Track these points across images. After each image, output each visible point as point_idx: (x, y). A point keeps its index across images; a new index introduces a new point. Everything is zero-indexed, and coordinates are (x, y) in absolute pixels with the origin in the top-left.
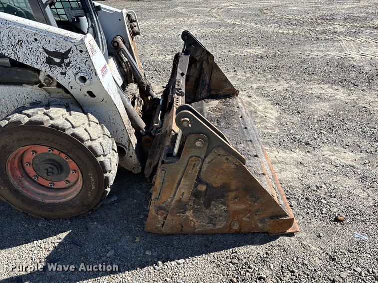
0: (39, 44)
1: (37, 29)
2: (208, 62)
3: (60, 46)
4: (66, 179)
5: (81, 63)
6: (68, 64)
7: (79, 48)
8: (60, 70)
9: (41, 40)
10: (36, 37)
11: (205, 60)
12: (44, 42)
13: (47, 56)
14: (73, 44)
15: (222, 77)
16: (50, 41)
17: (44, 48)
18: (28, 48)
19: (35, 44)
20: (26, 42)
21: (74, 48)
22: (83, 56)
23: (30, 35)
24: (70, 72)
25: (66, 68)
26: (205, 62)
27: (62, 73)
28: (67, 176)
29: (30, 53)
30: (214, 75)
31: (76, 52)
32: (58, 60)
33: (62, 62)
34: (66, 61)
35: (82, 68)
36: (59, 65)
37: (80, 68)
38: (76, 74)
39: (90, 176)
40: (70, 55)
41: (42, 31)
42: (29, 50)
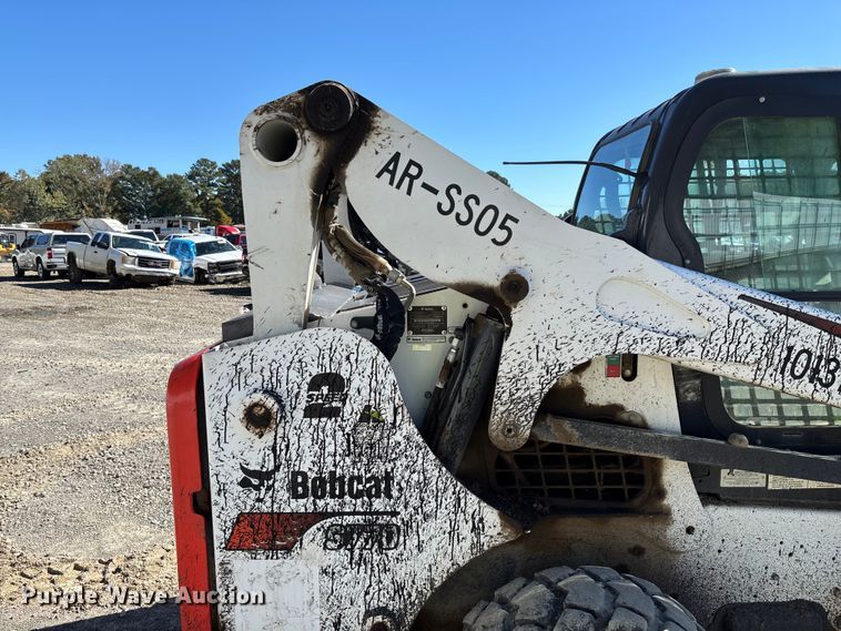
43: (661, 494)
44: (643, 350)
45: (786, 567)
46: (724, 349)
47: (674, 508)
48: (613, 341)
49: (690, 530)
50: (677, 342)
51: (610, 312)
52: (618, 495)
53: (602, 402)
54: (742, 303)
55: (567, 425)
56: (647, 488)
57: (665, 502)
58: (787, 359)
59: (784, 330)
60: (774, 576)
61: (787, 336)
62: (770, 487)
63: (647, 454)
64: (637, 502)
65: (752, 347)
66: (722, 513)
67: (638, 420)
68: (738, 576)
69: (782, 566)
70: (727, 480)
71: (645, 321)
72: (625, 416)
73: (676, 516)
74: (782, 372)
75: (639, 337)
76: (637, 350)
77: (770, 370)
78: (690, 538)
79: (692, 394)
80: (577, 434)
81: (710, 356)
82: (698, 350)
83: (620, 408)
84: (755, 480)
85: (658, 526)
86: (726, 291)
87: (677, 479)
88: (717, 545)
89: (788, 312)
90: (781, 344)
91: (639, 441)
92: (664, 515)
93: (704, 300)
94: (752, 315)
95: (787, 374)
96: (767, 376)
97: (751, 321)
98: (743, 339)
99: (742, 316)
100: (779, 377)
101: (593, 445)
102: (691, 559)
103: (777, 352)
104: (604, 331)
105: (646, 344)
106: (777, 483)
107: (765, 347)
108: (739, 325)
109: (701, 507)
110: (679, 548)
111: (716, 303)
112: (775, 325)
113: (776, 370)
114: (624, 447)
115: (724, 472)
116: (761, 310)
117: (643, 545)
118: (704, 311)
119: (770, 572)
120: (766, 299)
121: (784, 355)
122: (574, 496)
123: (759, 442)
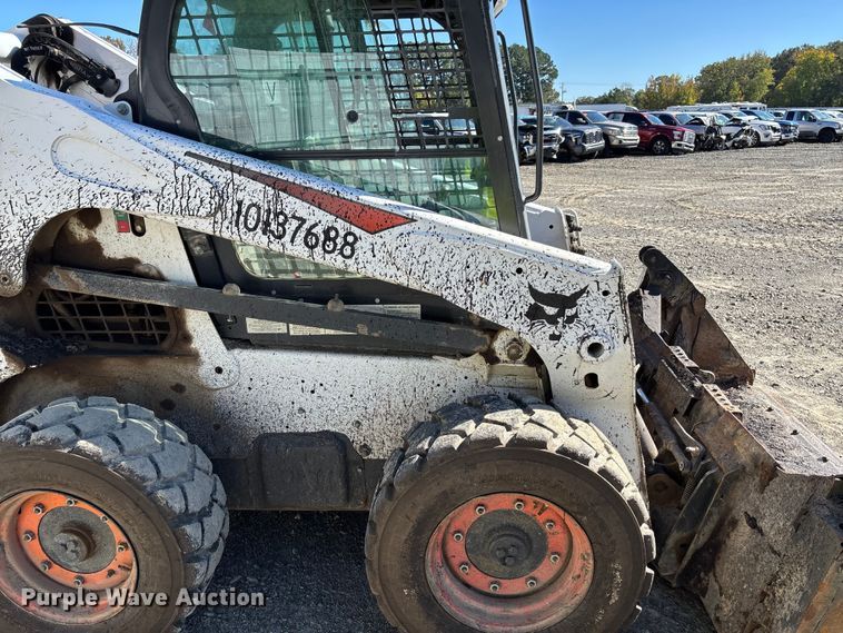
0: (524, 280)
1: (526, 251)
2: (692, 310)
3: (564, 282)
4: (531, 574)
5: (598, 318)
6: (570, 320)
7: (604, 287)
8: (550, 329)
9: (529, 272)
10: (521, 266)
11: (686, 306)
12: (535, 275)
13: (533, 302)
14: (595, 279)
15: (719, 341)
16: (547, 273)
17: (530, 287)
18: (498, 286)
19: (516, 279)
20: (498, 275)
21: (593, 287)
22: (608, 301)
23: (510, 262)
24: (571, 334)
25: (564, 327)
26: (685, 310)
27: (554, 337)
28: (533, 568)
29: (498, 296)
30: (702, 337)
31: (595, 295)
32: (551, 311)
33: (561, 313)
34: (569, 312)
35: (598, 327)
36: (552, 320)
37: (593, 326)
38: (583, 339)
39: (616, 570)
40: (579, 301)
41: (535, 254)
42: (499, 291)
43: (187, 338)
44: (104, 204)
45: (309, 402)
46: (177, 203)
47: (202, 351)
48: (75, 196)
49: (219, 370)
50: (133, 197)
51: (70, 169)
52: (152, 340)
53: (120, 256)
54: (189, 160)
55: (72, 275)
56: (173, 332)
57: (193, 346)
58: (239, 212)
59: (231, 185)
60: (302, 410)
61: (236, 190)
62: (292, 333)
63: (149, 302)
64: (166, 345)
65: (201, 201)
66: (246, 356)
67: (154, 272)
68: (269, 410)
69: (307, 402)
70: (254, 326)
71: (104, 177)
72: (141, 268)
73: (204, 357)
74: (237, 225)
75: (97, 192)
76: (98, 204)
77: (226, 223)
78: (220, 377)
79: (198, 248)
80: (83, 284)
81: (166, 210)
82: (154, 204)
83: (137, 262)
84: (278, 328)
85: (191, 367)
86: (173, 148)
87: (199, 325)
88: (247, 383)
89: (232, 168)
90: (231, 199)
91: (139, 289)
92: (194, 357)
93: (149, 157)
94: (200, 172)
95: (241, 226)
96: (224, 229)
97: (195, 177)
98: (192, 194)
99: (186, 172)
100: (235, 229)
101: (99, 293)
102: (226, 394)
103: (229, 205)
104: (66, 186)
105: (105, 199)
106: (297, 330)
107: (213, 202)
108: (186, 180)
109: (225, 351)
110: (211, 385)
111: (161, 159)
112: (222, 180)
113: (231, 223)
114: (126, 295)
115: (249, 321)
116: (207, 167)
117: (183, 384)
118: (151, 167)
119: (297, 407)
120: (211, 156)
121: (236, 208)
122: (111, 340)
123: (274, 292)
